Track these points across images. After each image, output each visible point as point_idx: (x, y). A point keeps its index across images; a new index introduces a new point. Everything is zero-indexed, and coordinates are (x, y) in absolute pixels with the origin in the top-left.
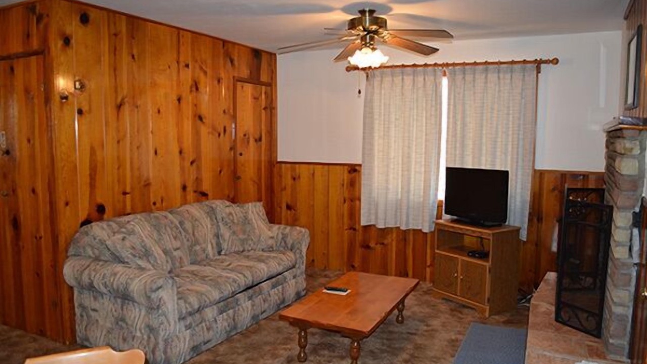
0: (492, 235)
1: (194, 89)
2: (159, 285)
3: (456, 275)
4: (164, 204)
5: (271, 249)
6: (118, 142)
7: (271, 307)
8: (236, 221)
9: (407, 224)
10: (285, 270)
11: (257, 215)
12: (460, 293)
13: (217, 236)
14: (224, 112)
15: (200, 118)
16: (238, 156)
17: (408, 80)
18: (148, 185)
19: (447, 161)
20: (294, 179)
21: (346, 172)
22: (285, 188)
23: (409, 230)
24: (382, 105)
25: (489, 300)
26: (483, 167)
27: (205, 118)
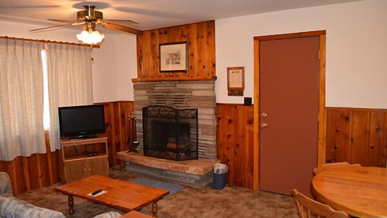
0: (106, 140)
17: (11, 48)
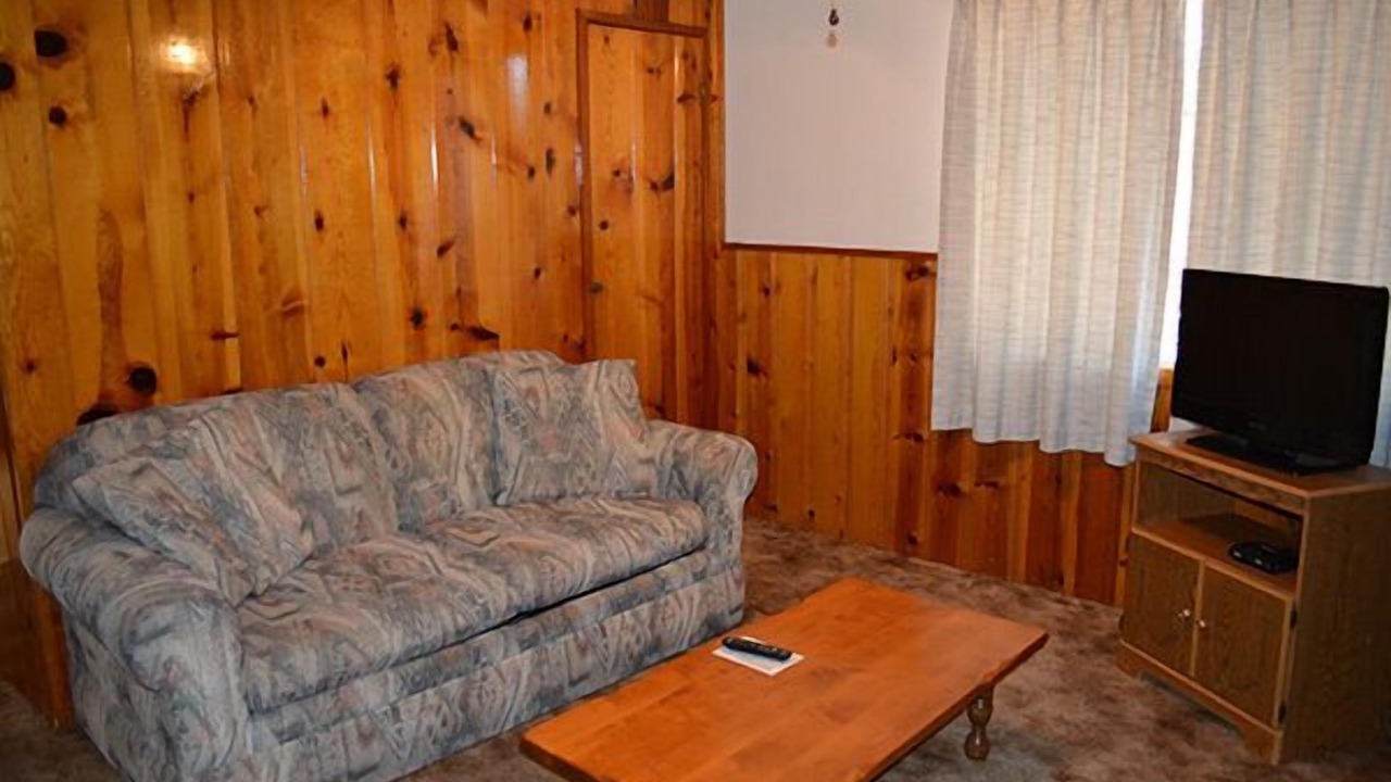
0: (1307, 505)
1: (443, 49)
2: (162, 624)
3: (1187, 613)
4: (350, 360)
5: (640, 495)
6: (191, 197)
7: (609, 666)
8: (543, 413)
9: (1062, 435)
10: (664, 559)
11: (609, 397)
12: (1197, 673)
13: (493, 452)
14: (548, 108)
15: (468, 128)
16: (596, 228)
18: (293, 311)
19: (1190, 248)
20: (767, 292)
21: (899, 277)
22: (744, 317)
23: (1070, 452)
24: (1000, 76)
25: (1283, 710)
26: (1310, 274)
27: (482, 128)
